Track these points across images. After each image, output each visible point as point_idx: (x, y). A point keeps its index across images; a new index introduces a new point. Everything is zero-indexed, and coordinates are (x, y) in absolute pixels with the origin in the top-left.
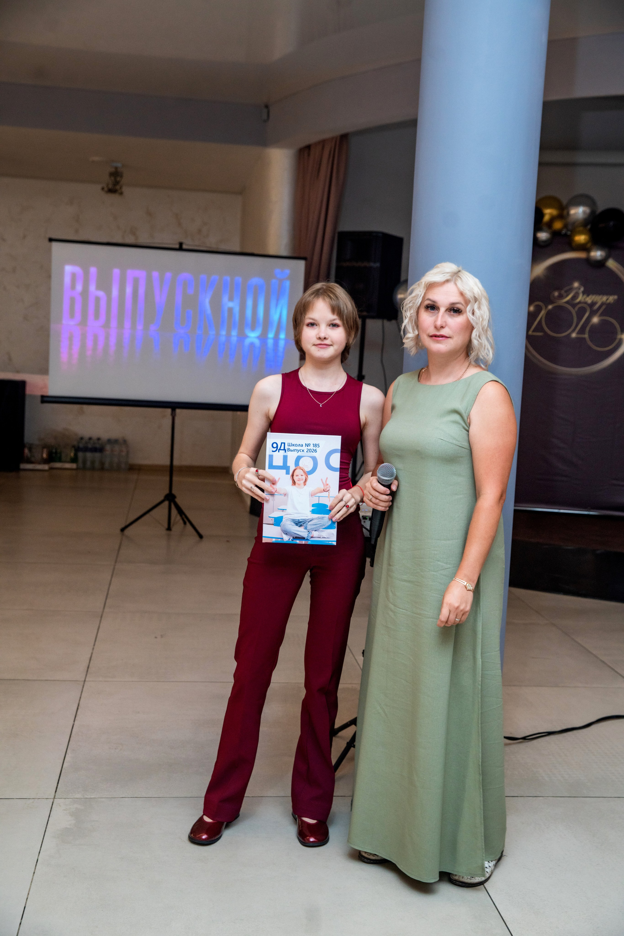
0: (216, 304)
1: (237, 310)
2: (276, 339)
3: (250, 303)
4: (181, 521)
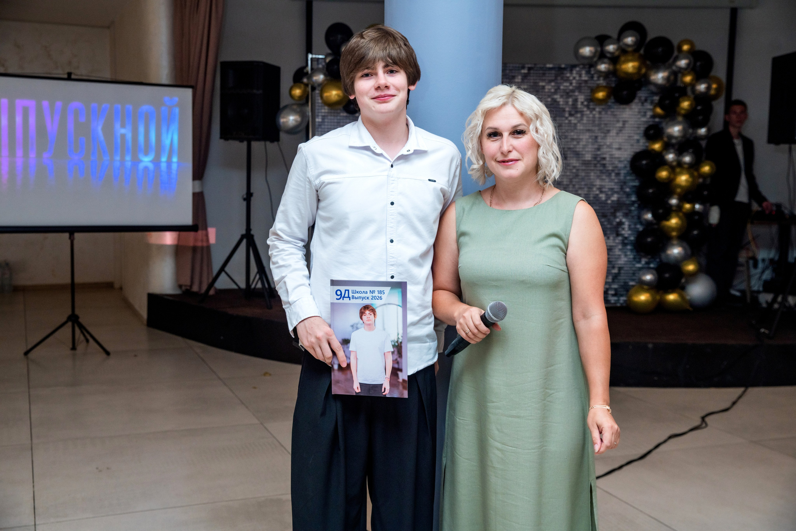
0: (109, 130)
1: (129, 136)
2: (169, 163)
3: (141, 129)
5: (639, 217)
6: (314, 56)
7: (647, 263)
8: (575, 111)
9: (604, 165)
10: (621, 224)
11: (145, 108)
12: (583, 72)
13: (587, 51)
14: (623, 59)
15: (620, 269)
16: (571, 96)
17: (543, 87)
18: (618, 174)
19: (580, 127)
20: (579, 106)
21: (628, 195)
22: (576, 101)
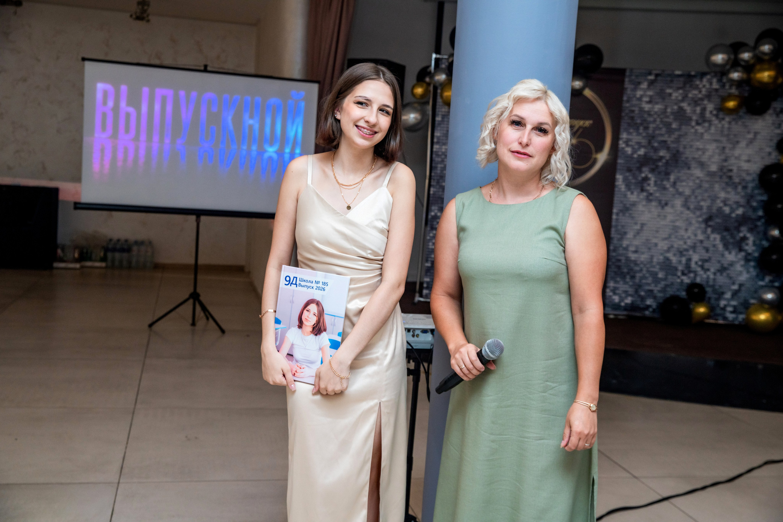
0: (238, 121)
1: (257, 126)
2: (292, 154)
3: (268, 121)
4: (205, 317)
5: (765, 233)
6: (438, 56)
7: (771, 281)
8: (702, 119)
9: (730, 178)
10: (744, 239)
11: (273, 100)
12: (715, 80)
13: (719, 58)
14: (758, 67)
15: (741, 285)
16: (699, 105)
17: (670, 95)
18: (745, 188)
19: (707, 136)
20: (708, 115)
21: (755, 209)
22: (704, 109)
